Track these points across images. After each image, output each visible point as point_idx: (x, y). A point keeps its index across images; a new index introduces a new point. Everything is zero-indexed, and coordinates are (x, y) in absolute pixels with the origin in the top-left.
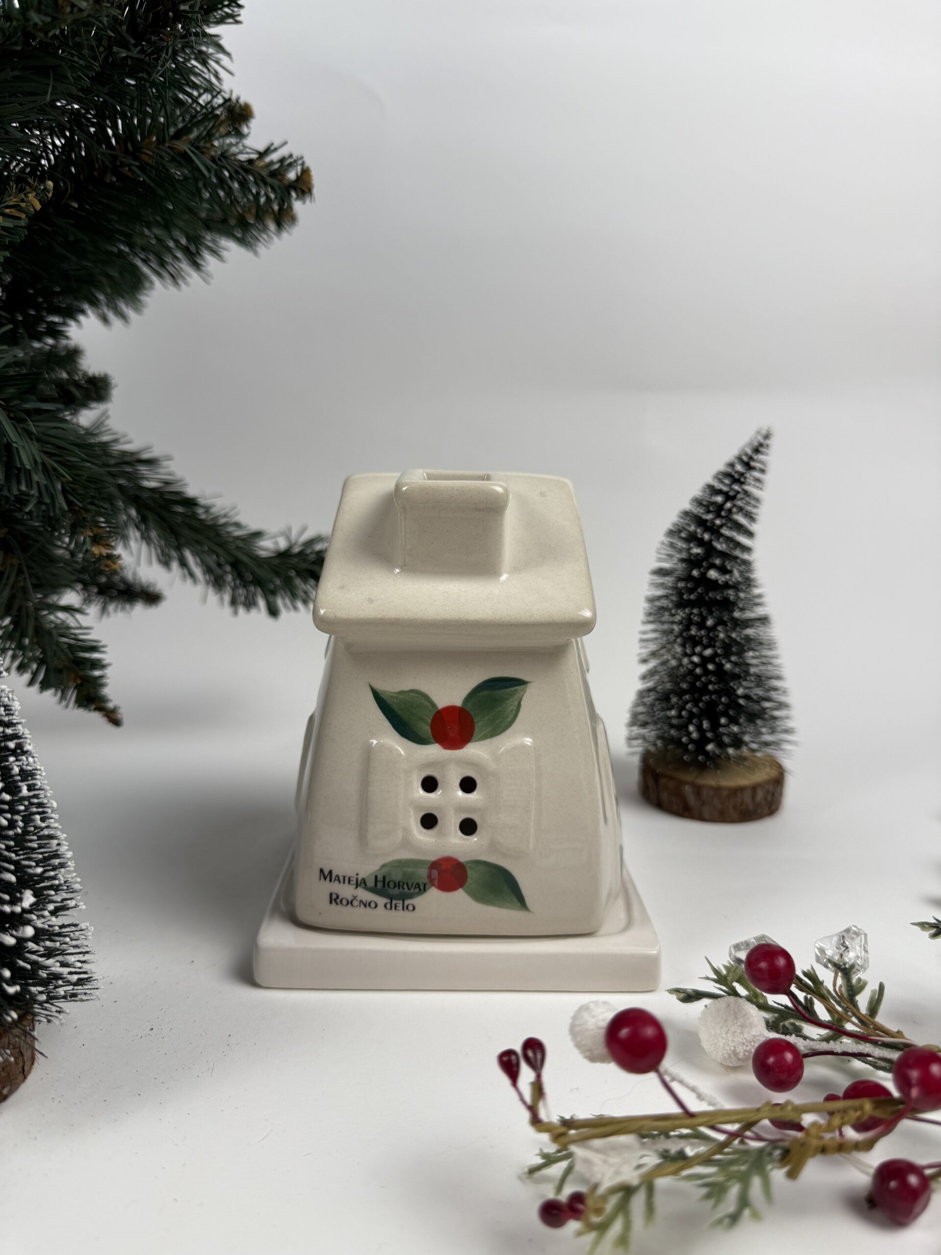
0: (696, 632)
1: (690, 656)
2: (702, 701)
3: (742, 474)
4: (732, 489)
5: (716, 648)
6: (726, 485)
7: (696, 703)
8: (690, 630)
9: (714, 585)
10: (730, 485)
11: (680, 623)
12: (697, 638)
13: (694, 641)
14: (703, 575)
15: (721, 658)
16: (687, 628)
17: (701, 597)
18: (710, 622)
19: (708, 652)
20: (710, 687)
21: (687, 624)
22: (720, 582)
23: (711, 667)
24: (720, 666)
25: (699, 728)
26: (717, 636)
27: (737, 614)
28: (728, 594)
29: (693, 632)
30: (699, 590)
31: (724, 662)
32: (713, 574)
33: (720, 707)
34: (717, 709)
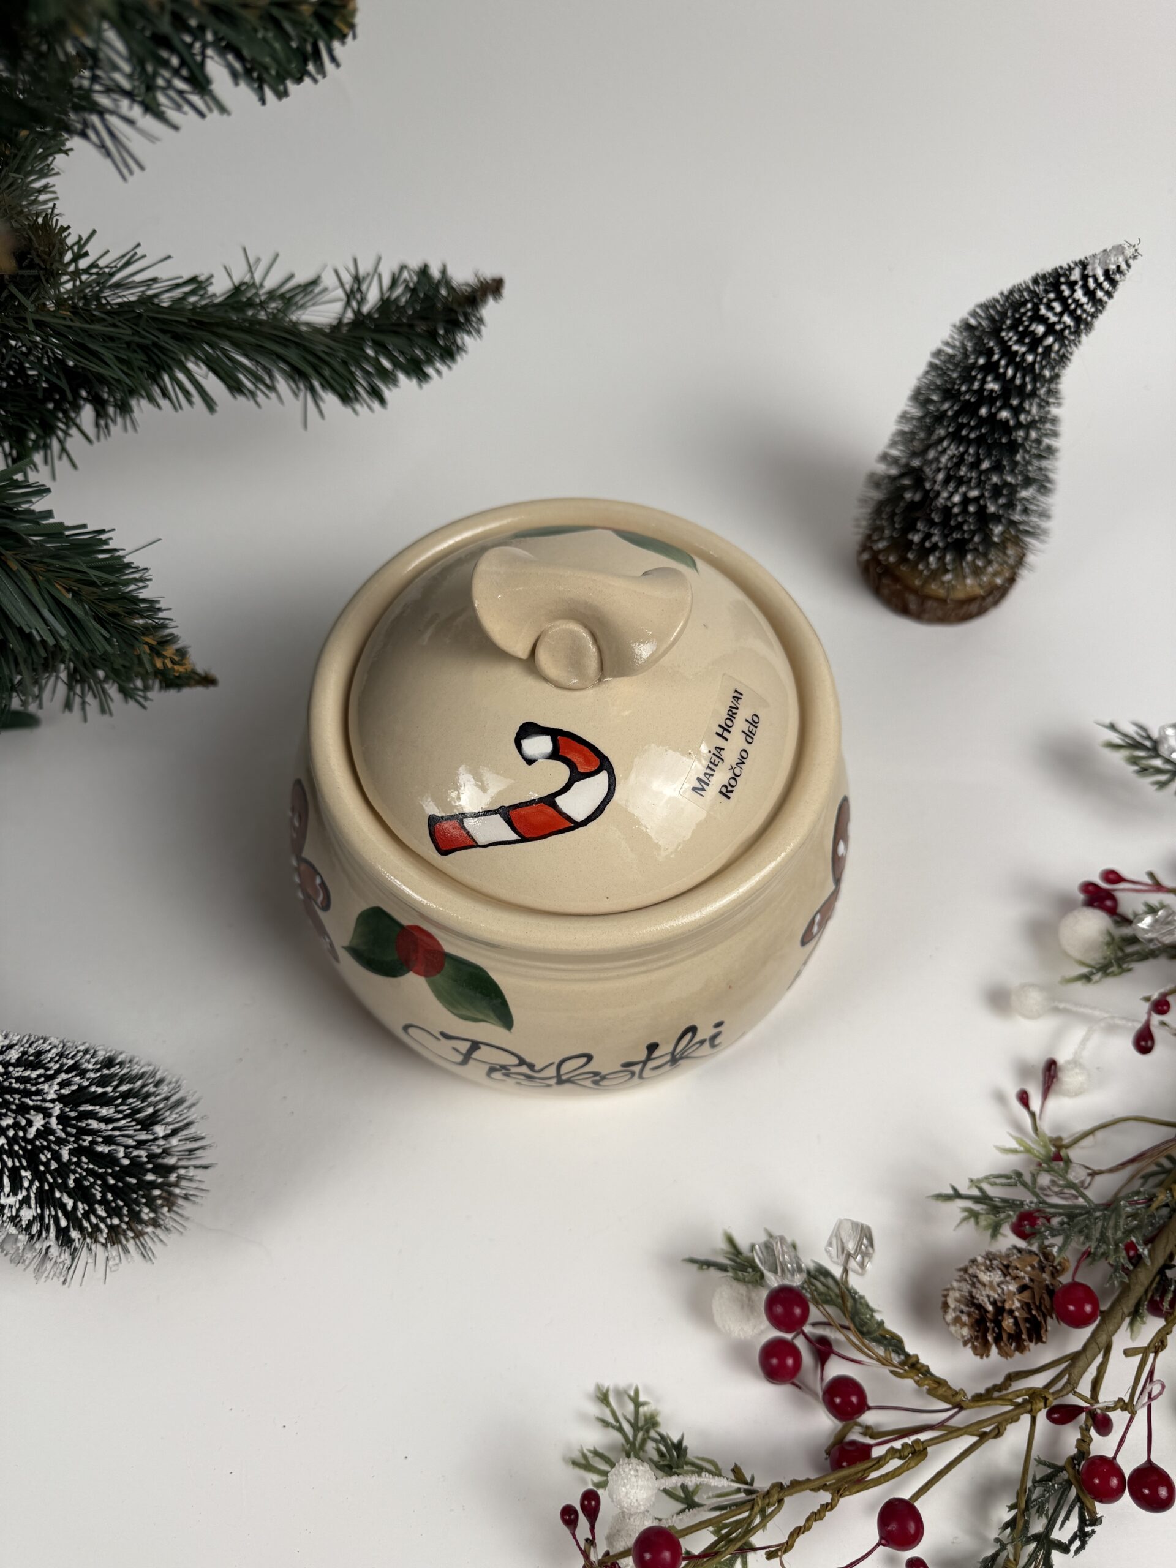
7: (945, 536)
14: (992, 416)
18: (985, 465)
19: (974, 493)
20: (965, 527)
21: (958, 461)
22: (1010, 424)
23: (972, 509)
24: (985, 507)
25: (941, 559)
26: (990, 479)
27: (1019, 456)
28: (1016, 435)
29: (962, 473)
30: (983, 431)
31: (989, 504)
32: (1004, 414)
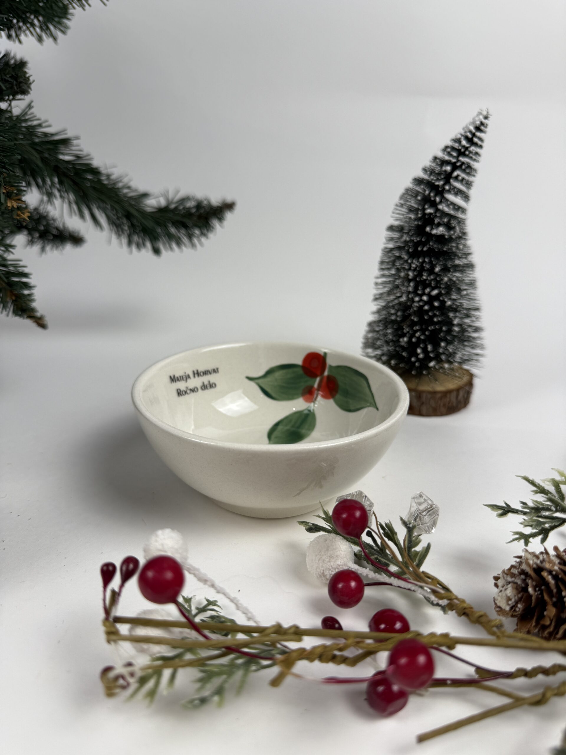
0: (427, 277)
1: (421, 296)
2: (428, 330)
3: (467, 149)
4: (458, 161)
5: (441, 290)
6: (454, 157)
7: (423, 331)
8: (422, 275)
9: (440, 239)
10: (457, 157)
11: (415, 270)
12: (427, 282)
13: (425, 284)
15: (444, 297)
16: (420, 274)
17: (430, 250)
19: (435, 292)
20: (435, 320)
21: (420, 270)
22: (446, 237)
23: (436, 304)
24: (443, 303)
26: (442, 280)
27: (457, 262)
28: (451, 246)
29: (424, 277)
31: (446, 300)
32: (441, 230)
33: (442, 334)
34: (439, 336)
